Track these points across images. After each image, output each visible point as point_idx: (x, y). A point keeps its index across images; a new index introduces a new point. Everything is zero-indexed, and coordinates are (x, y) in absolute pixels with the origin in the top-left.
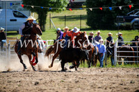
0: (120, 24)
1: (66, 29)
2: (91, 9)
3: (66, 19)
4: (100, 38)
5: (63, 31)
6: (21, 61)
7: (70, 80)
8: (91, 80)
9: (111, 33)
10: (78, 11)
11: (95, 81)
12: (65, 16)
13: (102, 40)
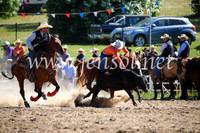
0: (95, 36)
1: (18, 44)
2: (54, 15)
3: (17, 28)
4: (67, 57)
5: (13, 45)
6: (22, 92)
7: (24, 117)
8: (54, 117)
9: (82, 48)
10: (35, 17)
11: (59, 119)
12: (16, 25)
13: (69, 59)
